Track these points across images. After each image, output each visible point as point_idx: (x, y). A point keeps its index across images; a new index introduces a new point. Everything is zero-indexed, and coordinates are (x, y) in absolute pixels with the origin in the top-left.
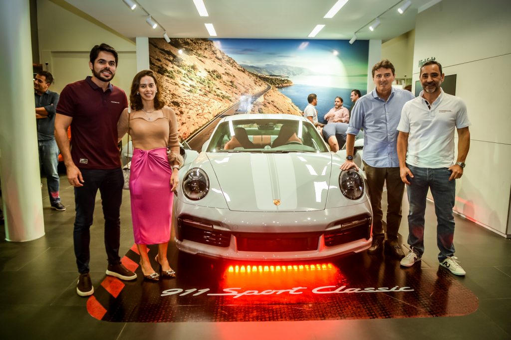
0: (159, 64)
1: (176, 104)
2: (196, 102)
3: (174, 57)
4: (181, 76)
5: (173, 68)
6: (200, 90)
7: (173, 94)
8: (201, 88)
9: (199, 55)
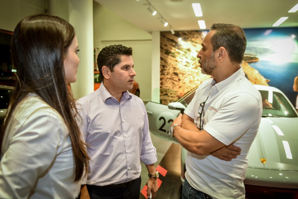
0: (165, 48)
1: (176, 74)
2: (190, 73)
3: (176, 43)
4: (180, 56)
5: (175, 50)
6: (193, 65)
7: (174, 68)
8: (194, 63)
9: (193, 42)
